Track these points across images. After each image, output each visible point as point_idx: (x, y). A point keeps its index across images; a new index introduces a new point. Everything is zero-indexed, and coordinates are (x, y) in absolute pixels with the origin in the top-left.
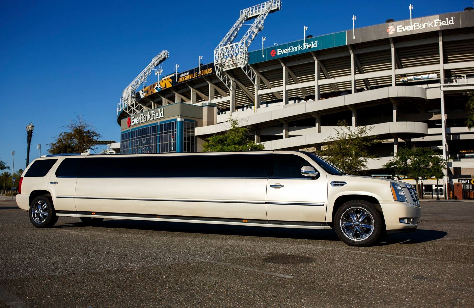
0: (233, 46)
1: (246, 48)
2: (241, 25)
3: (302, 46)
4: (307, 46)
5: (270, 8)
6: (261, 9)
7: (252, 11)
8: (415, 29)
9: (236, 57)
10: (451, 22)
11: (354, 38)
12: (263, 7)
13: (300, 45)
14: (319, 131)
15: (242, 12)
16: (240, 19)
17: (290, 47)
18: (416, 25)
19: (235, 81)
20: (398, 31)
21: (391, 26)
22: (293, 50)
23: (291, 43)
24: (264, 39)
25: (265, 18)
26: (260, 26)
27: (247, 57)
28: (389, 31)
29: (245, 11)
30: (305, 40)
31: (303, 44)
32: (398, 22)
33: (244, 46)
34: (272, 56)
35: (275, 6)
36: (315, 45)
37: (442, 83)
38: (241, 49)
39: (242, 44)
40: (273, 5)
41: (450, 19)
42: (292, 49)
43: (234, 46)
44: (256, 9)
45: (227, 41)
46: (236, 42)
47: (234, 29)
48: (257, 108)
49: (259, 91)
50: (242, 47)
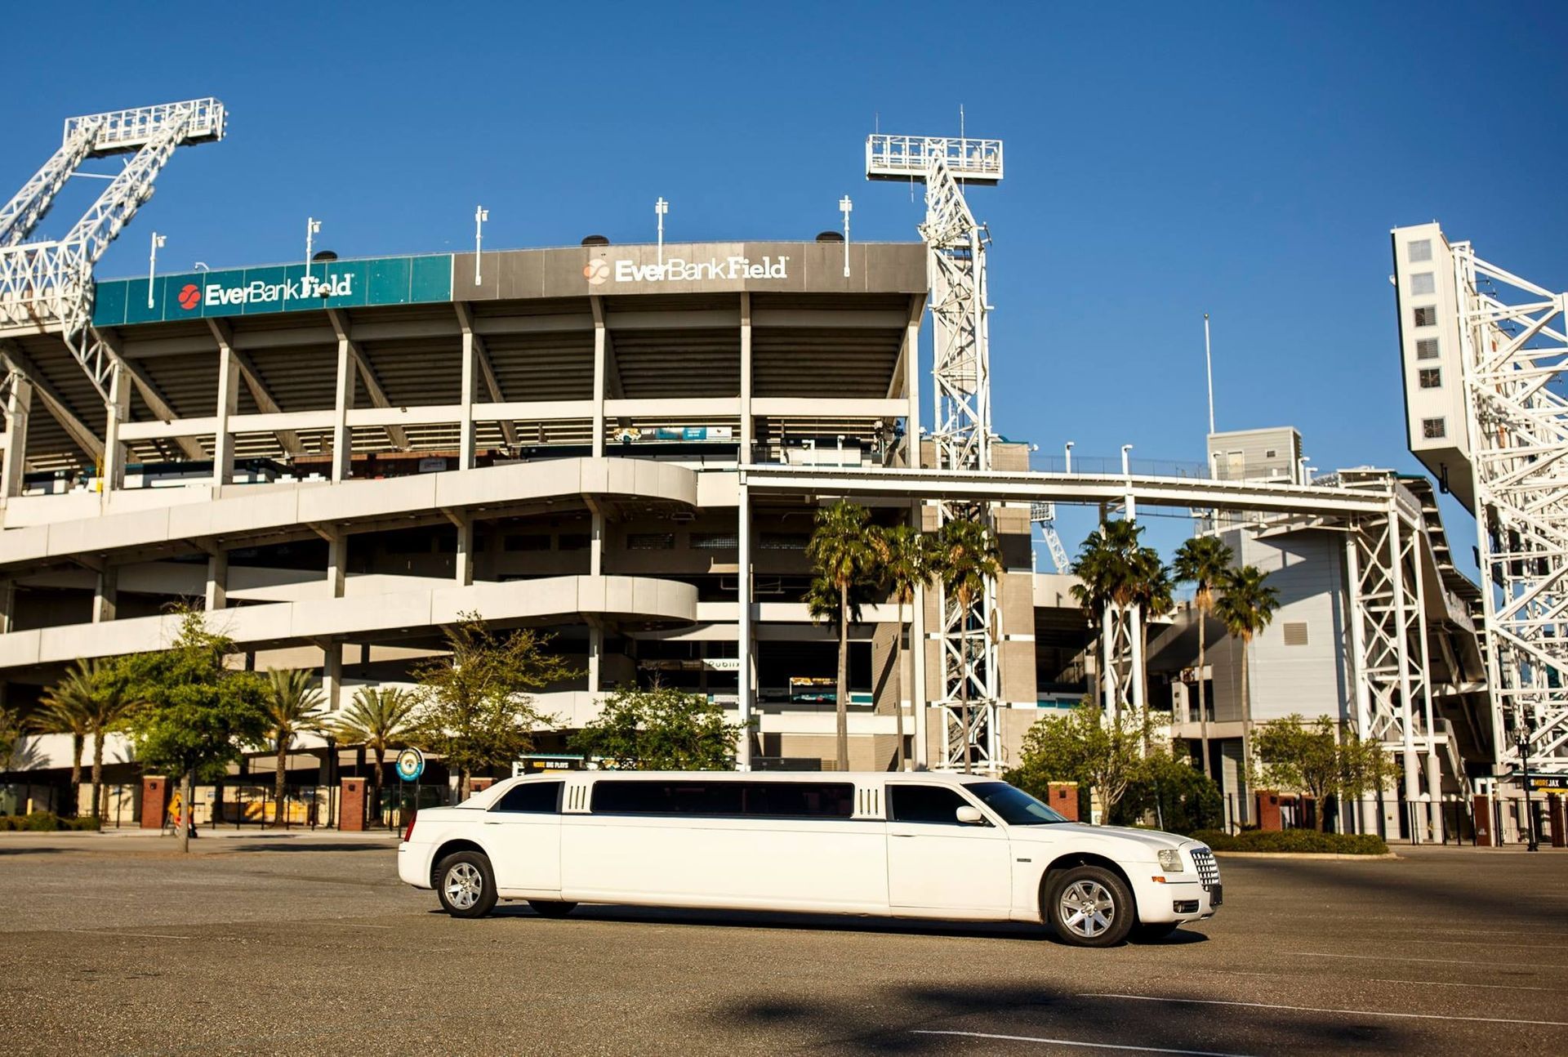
0: (37, 251)
1: (89, 265)
2: (69, 172)
3: (297, 285)
4: (315, 286)
5: (185, 129)
6: (151, 124)
7: (114, 125)
8: (670, 278)
9: (44, 294)
10: (778, 271)
11: (478, 281)
12: (158, 119)
13: (289, 281)
14: (339, 592)
15: (73, 126)
16: (67, 149)
17: (253, 284)
18: (675, 265)
19: (27, 380)
20: (619, 278)
21: (597, 257)
22: (264, 297)
23: (257, 270)
24: (158, 241)
25: (163, 161)
26: (142, 190)
27: (89, 301)
28: (592, 273)
29: (86, 123)
30: (311, 265)
31: (303, 279)
32: (621, 249)
33: (80, 257)
34: (183, 306)
35: (201, 123)
36: (343, 289)
37: (746, 464)
38: (69, 266)
39: (74, 248)
40: (195, 120)
41: (775, 261)
42: (261, 291)
43: (42, 252)
44: (128, 123)
45: (12, 226)
46: (47, 240)
47: (42, 185)
48: (113, 488)
49: (122, 426)
50: (72, 260)
